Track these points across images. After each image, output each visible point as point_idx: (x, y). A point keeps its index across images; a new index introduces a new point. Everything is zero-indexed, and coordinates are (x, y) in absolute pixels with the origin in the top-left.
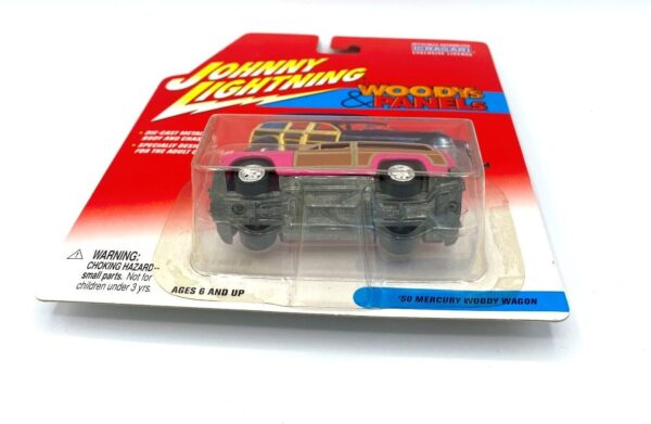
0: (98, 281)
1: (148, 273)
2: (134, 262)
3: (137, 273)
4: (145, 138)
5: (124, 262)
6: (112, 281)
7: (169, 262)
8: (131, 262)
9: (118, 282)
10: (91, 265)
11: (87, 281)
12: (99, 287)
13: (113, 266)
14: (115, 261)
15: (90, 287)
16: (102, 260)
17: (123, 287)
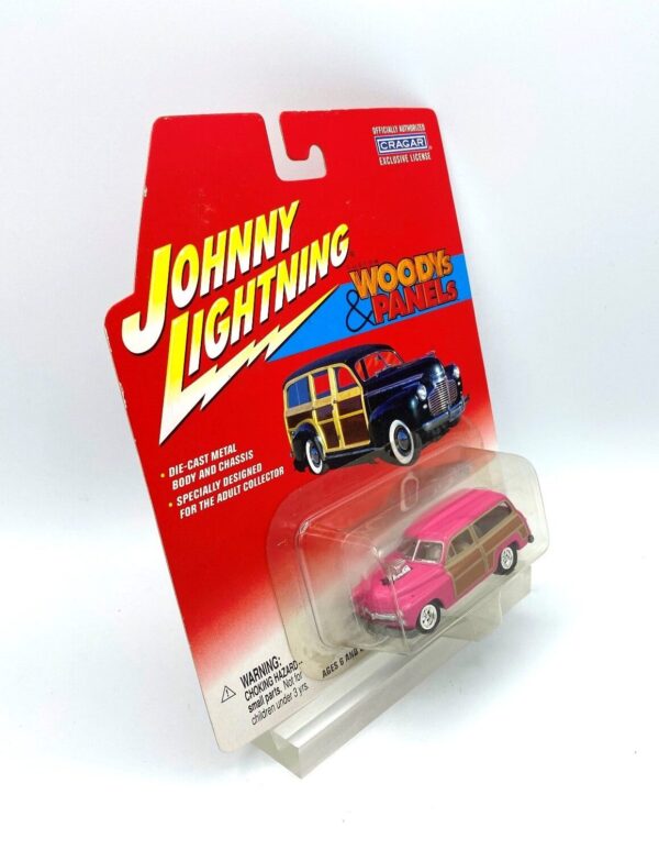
0: (265, 706)
1: (297, 672)
2: (280, 668)
3: (288, 677)
4: (175, 485)
5: (272, 674)
6: (276, 699)
7: (305, 652)
8: (277, 671)
9: (281, 696)
10: (248, 695)
11: (256, 712)
12: (270, 711)
13: (267, 684)
14: (265, 678)
15: (262, 716)
16: (253, 684)
17: (288, 698)
